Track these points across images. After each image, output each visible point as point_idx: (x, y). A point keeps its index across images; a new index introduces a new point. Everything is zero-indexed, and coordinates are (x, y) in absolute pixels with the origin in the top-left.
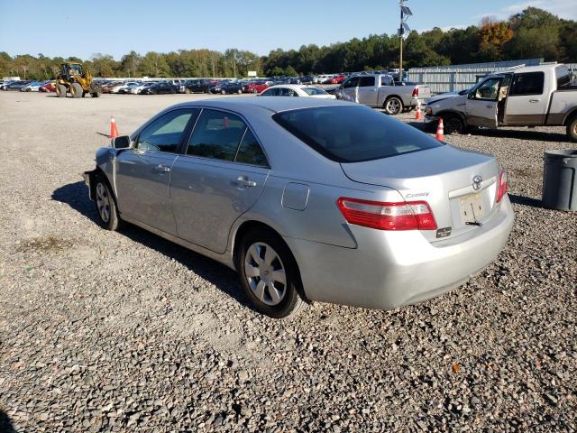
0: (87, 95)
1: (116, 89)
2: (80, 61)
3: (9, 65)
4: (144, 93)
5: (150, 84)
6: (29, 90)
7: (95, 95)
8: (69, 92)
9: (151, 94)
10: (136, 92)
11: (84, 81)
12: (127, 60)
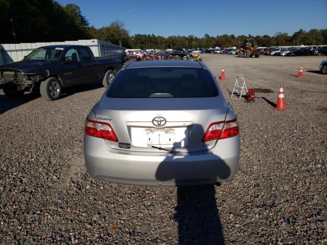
0: (253, 56)
1: (273, 53)
2: (269, 37)
3: (233, 41)
4: (288, 55)
5: (294, 50)
6: (231, 54)
7: (257, 56)
8: (244, 54)
9: (292, 56)
10: (284, 54)
11: (252, 48)
12: (296, 35)
